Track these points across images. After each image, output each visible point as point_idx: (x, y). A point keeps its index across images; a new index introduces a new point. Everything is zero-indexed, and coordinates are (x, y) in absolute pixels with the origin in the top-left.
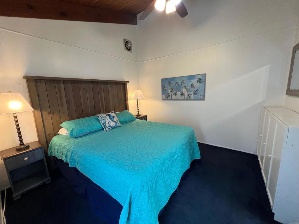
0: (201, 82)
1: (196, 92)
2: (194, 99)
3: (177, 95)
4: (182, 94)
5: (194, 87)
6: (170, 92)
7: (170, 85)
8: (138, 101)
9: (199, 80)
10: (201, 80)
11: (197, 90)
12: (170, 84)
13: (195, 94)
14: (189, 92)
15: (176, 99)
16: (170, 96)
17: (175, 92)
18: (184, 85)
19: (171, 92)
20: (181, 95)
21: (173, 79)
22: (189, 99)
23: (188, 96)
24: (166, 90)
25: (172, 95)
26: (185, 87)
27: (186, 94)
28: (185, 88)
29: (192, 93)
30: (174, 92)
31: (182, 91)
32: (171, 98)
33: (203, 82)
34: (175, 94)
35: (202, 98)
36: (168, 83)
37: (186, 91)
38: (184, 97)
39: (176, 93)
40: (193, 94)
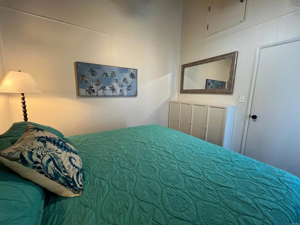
0: (134, 77)
1: (129, 88)
2: (128, 96)
3: (106, 90)
4: (113, 89)
5: (127, 82)
6: (95, 84)
7: (94, 75)
8: (23, 99)
9: (131, 74)
10: (134, 75)
11: (130, 86)
12: (93, 73)
13: (128, 90)
14: (122, 87)
16: (94, 91)
17: (103, 86)
18: (116, 78)
19: (97, 85)
20: (111, 91)
22: (122, 95)
23: (120, 92)
24: (86, 81)
25: (98, 89)
26: (116, 80)
28: (117, 82)
29: (125, 88)
30: (101, 85)
31: (113, 86)
32: (96, 93)
33: (135, 78)
34: (103, 88)
35: (135, 94)
36: (90, 71)
37: (117, 85)
38: (115, 92)
39: (105, 87)
40: (126, 90)
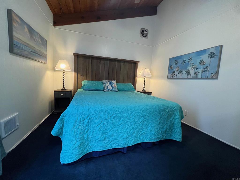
0: (214, 56)
1: (206, 69)
2: (202, 78)
3: (182, 73)
4: (188, 73)
5: (203, 64)
6: (176, 70)
7: (176, 64)
8: (145, 78)
9: (210, 54)
10: (214, 54)
11: (207, 67)
12: (176, 63)
13: (204, 71)
14: (196, 70)
15: (181, 78)
16: (175, 75)
17: (181, 71)
18: (192, 62)
19: (177, 70)
20: (186, 74)
21: (180, 57)
22: (196, 77)
23: (195, 74)
24: (172, 69)
25: (178, 73)
26: (193, 64)
27: (192, 72)
28: (192, 66)
29: (200, 71)
30: (180, 71)
31: (188, 70)
32: (176, 77)
33: (215, 56)
34: (181, 73)
35: (213, 76)
36: (175, 62)
37: (192, 68)
38: (190, 75)
39: (182, 71)
40: (201, 73)
